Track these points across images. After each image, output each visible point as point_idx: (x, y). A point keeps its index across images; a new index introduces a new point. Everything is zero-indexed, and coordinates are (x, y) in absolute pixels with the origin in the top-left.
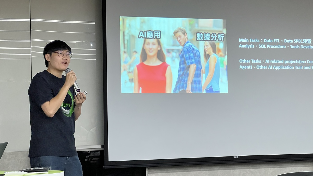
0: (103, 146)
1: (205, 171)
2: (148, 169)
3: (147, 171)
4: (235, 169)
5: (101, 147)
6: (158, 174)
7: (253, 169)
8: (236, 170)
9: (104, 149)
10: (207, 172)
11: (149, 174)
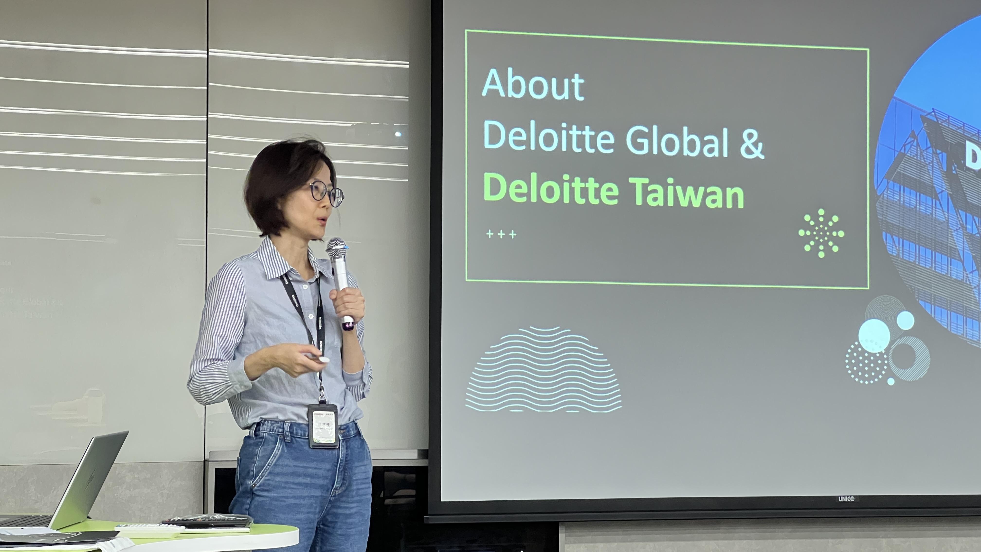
0: (424, 454)
1: (745, 541)
2: (566, 527)
3: (562, 536)
4: (844, 538)
5: (419, 455)
6: (597, 544)
7: (903, 540)
8: (846, 540)
9: (429, 463)
10: (753, 542)
11: (566, 546)
